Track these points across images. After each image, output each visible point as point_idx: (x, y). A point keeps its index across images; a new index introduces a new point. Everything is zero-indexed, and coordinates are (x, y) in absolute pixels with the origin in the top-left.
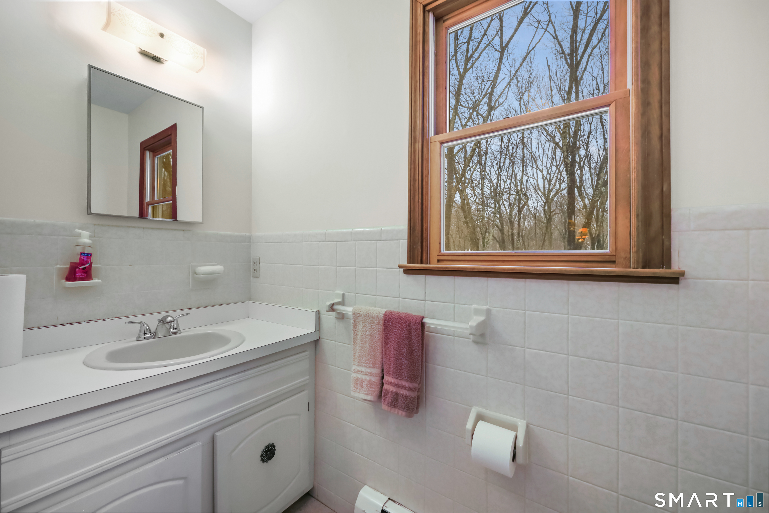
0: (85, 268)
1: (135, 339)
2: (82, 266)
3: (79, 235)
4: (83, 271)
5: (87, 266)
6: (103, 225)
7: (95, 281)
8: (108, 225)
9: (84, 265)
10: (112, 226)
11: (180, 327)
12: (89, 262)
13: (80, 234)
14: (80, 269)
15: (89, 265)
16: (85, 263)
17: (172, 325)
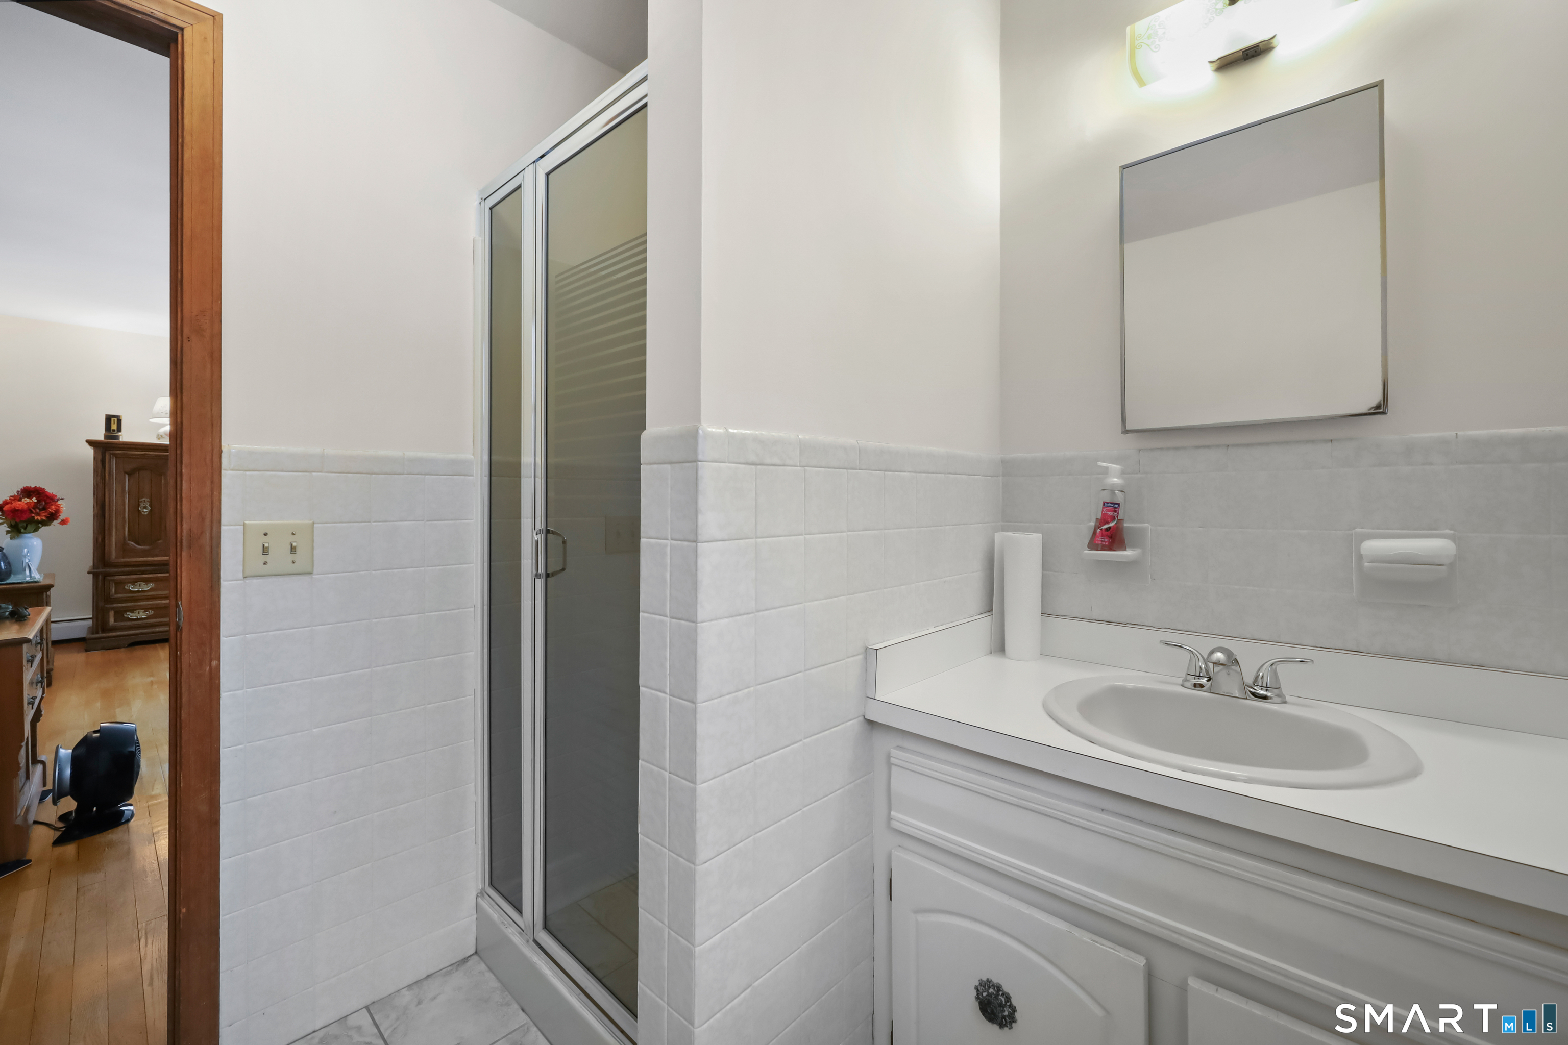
0: (1110, 528)
1: (1180, 681)
2: (1105, 525)
3: (1106, 471)
4: (1106, 533)
5: (1112, 524)
6: (1152, 449)
7: (1128, 553)
8: (1162, 449)
9: (1108, 523)
10: (1168, 449)
11: (1282, 687)
12: (1116, 518)
13: (1107, 468)
14: (1101, 529)
15: (1116, 524)
16: (1109, 520)
17: (1261, 674)
